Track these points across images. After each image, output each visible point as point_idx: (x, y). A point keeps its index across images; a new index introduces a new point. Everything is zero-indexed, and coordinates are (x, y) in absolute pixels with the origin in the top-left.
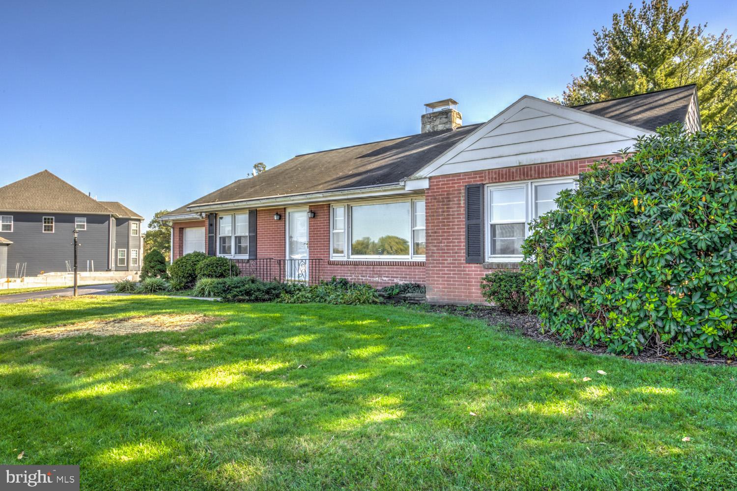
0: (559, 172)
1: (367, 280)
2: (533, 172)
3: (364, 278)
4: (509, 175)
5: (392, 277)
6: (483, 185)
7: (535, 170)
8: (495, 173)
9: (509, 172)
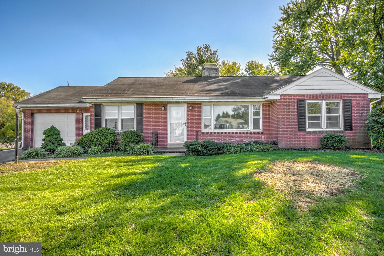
0: (335, 97)
1: (227, 141)
2: (326, 97)
3: (225, 140)
4: (316, 97)
5: (242, 139)
6: (305, 100)
7: (327, 96)
8: (311, 96)
9: (316, 96)
